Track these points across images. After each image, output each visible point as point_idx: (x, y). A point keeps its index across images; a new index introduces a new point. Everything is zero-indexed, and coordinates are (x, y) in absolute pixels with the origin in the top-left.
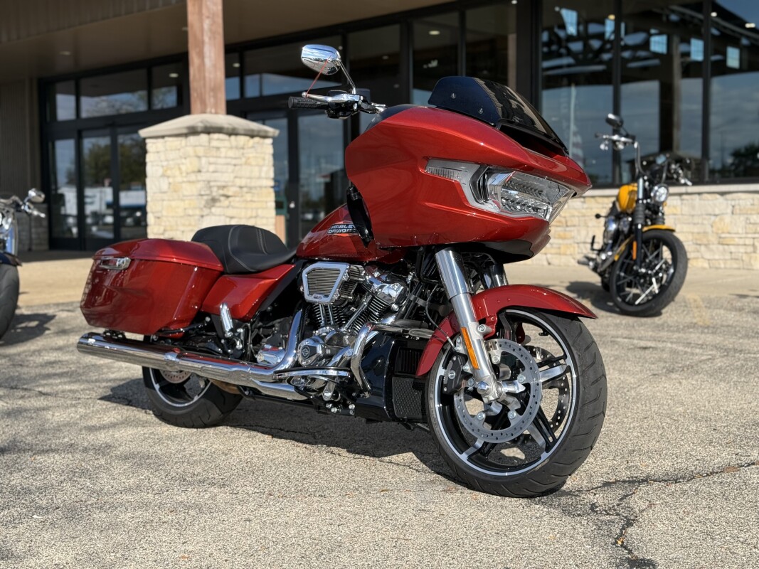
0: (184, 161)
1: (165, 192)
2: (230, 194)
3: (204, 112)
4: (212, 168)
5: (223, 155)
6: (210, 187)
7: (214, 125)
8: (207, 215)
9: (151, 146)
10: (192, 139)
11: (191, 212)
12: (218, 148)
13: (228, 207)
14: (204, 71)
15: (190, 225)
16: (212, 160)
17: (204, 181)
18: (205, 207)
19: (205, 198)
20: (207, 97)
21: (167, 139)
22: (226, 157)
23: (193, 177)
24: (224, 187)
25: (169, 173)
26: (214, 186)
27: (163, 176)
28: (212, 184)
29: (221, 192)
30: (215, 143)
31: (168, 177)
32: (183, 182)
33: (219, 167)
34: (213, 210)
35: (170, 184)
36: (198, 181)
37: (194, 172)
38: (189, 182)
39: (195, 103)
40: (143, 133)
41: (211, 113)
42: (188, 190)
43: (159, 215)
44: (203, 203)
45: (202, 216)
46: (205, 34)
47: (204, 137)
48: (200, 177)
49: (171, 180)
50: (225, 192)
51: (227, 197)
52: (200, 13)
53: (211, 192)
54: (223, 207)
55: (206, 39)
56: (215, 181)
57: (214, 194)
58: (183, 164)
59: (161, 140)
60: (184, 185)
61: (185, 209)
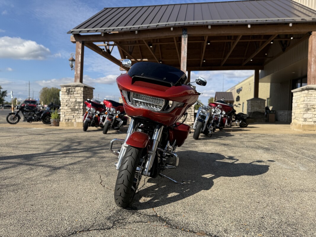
0: (301, 98)
1: (296, 107)
2: (315, 107)
3: (310, 84)
4: (308, 100)
5: (313, 96)
6: (308, 105)
7: (310, 88)
8: (305, 113)
9: (294, 94)
10: (303, 92)
11: (301, 112)
12: (312, 94)
13: (314, 111)
14: (311, 72)
15: (301, 116)
16: (308, 98)
17: (305, 104)
18: (305, 111)
19: (305, 108)
20: (311, 80)
21: (298, 92)
22: (314, 97)
23: (302, 103)
24: (313, 105)
25: (297, 102)
26: (309, 105)
27: (296, 102)
28: (308, 104)
29: (312, 107)
30: (310, 93)
31: (297, 103)
32: (300, 104)
33: (311, 100)
34: (308, 112)
35: (297, 104)
36: (304, 104)
37: (303, 101)
38: (302, 104)
39: (308, 82)
40: (292, 91)
41: (313, 84)
42: (302, 106)
43: (294, 113)
44: (304, 110)
45: (304, 114)
46: (312, 62)
47: (306, 91)
48: (304, 102)
49: (298, 104)
50: (313, 107)
51: (314, 108)
52: (311, 56)
53: (308, 107)
54: (312, 111)
55: (312, 63)
56: (310, 104)
57: (309, 107)
58: (301, 99)
59: (296, 93)
60: (301, 105)
61: (300, 112)
